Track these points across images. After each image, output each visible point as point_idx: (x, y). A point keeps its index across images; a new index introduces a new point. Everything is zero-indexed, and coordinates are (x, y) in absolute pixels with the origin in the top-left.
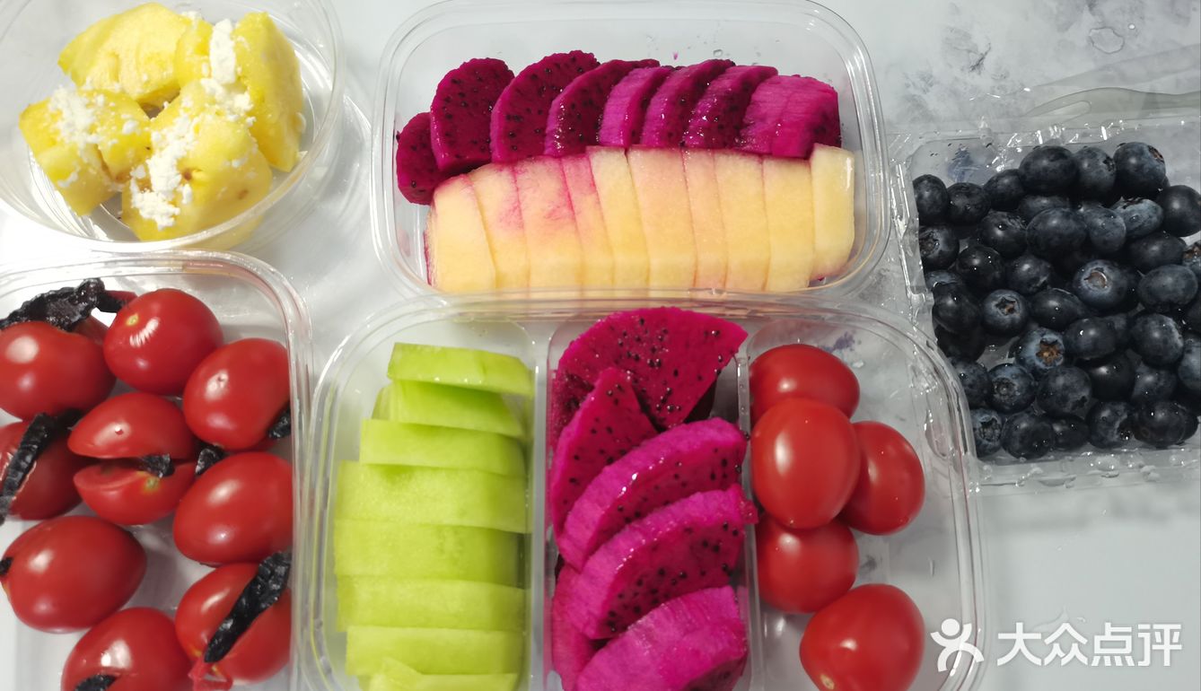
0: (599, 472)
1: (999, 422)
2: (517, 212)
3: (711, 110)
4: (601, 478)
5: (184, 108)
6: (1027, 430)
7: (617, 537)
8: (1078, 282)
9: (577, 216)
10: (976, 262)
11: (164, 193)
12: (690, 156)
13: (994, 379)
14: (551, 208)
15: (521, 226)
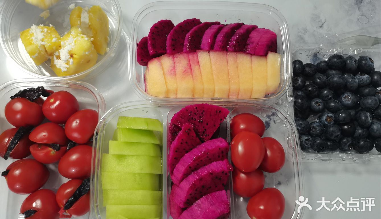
0: (183, 155)
1: (311, 140)
2: (174, 70)
3: (236, 39)
4: (184, 158)
5: (72, 35)
6: (319, 143)
7: (189, 176)
8: (341, 99)
9: (193, 73)
10: (310, 89)
11: (64, 61)
12: (229, 54)
13: (311, 126)
14: (185, 69)
15: (175, 75)
